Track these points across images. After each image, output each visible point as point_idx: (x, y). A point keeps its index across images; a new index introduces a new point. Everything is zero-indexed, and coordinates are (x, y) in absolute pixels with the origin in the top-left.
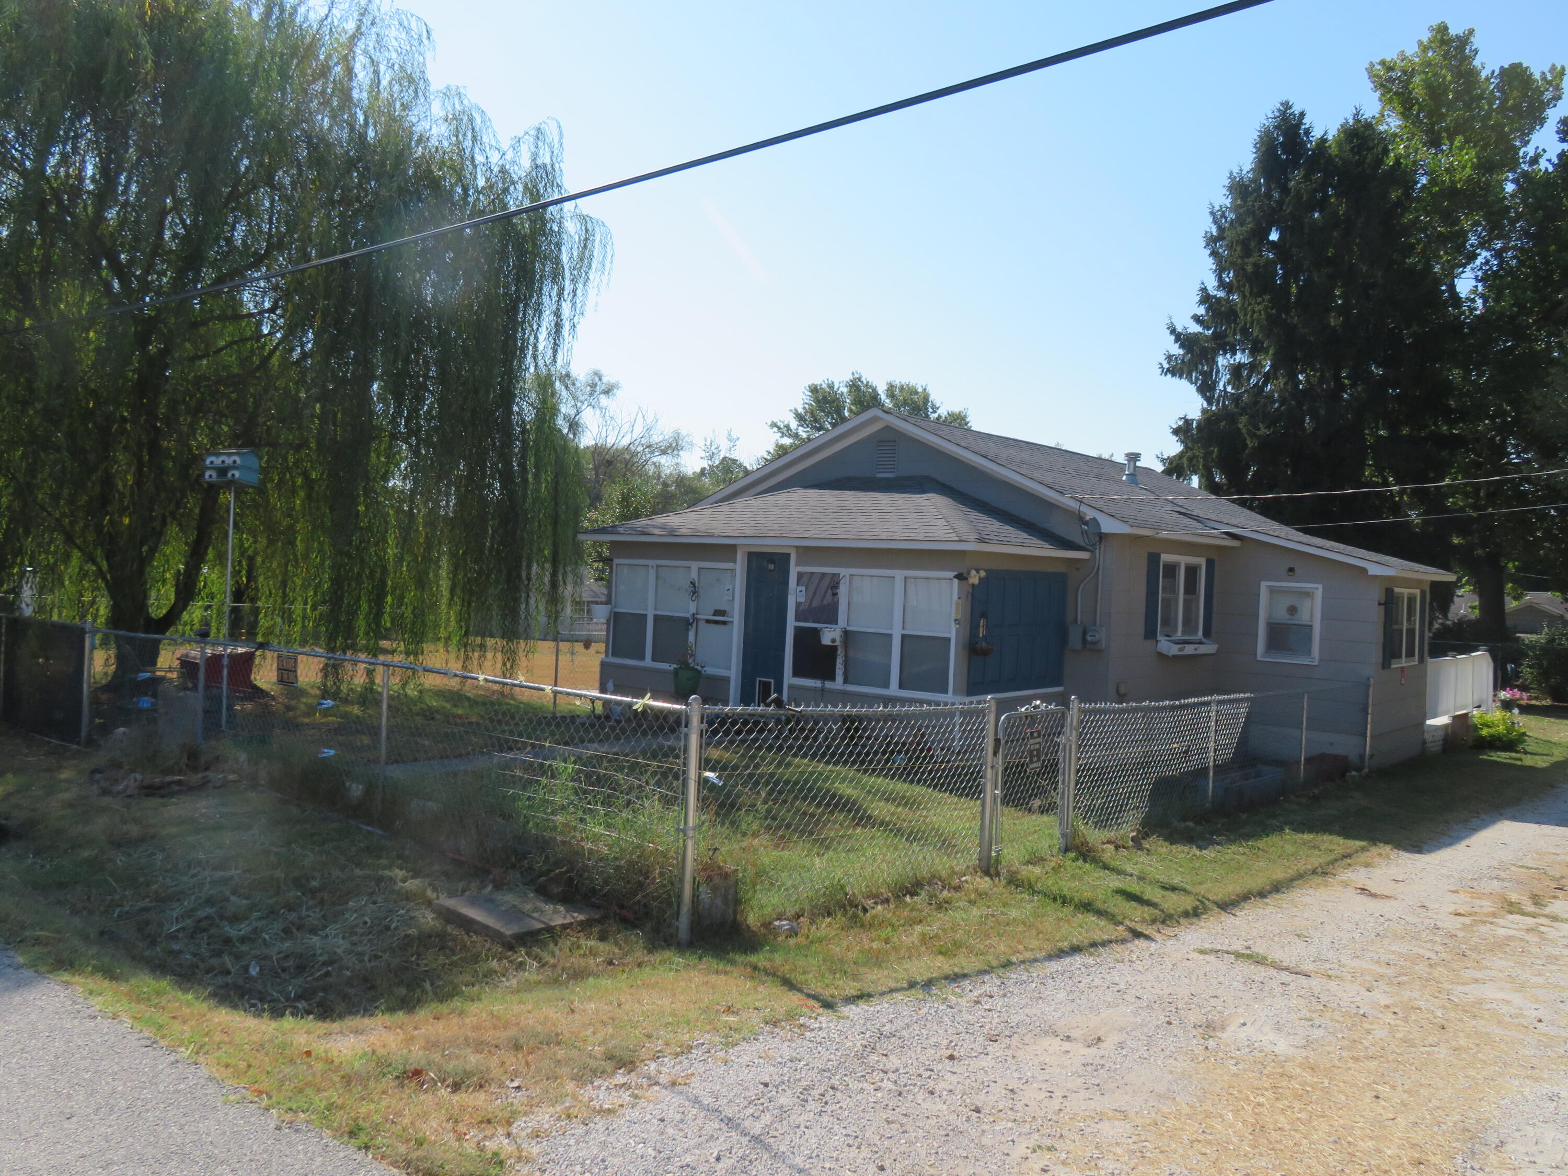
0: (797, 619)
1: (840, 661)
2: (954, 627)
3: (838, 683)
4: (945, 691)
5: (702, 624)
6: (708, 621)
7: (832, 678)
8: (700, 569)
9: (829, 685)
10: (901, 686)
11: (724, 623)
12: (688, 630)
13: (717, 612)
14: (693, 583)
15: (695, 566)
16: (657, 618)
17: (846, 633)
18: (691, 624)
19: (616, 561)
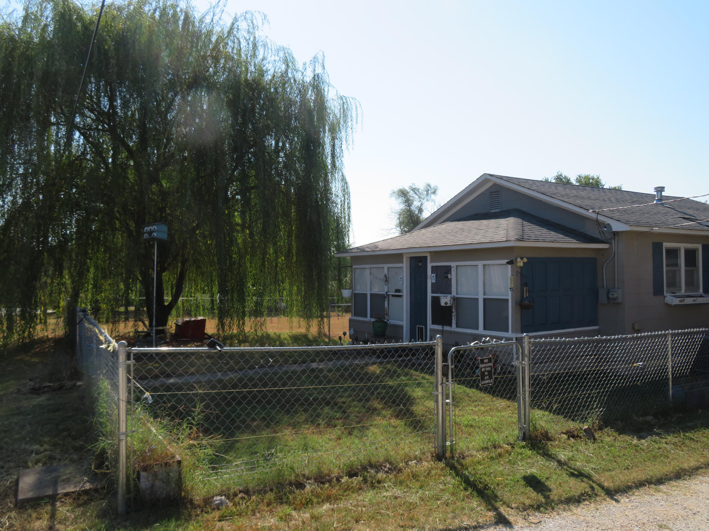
0: (433, 292)
1: (454, 314)
2: (510, 293)
3: (454, 328)
4: (507, 331)
5: (391, 297)
6: (393, 296)
7: (450, 325)
8: (388, 268)
9: (446, 328)
10: (485, 329)
11: (400, 296)
12: (385, 301)
13: (398, 291)
14: (385, 276)
15: (386, 266)
16: (372, 295)
17: (455, 299)
18: (386, 298)
19: (354, 267)
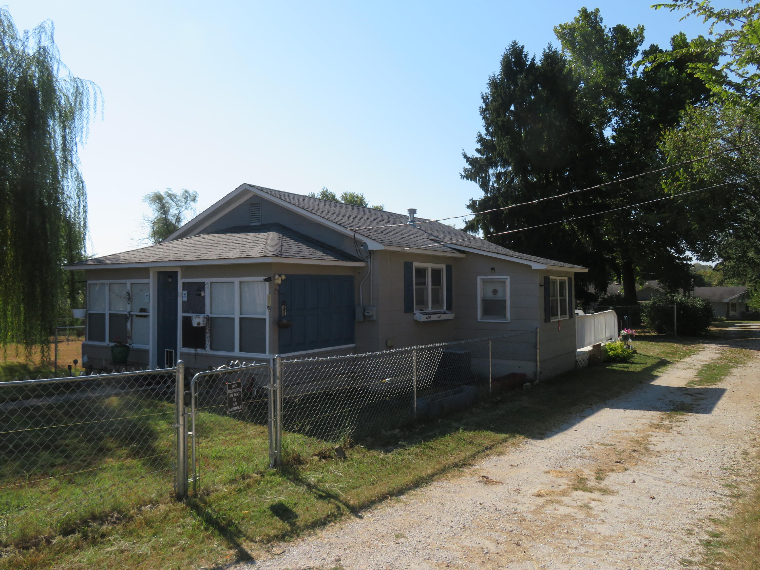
0: (184, 312)
1: (208, 335)
2: (267, 312)
3: (207, 351)
4: (264, 352)
5: (134, 318)
6: (137, 316)
7: (203, 347)
8: (132, 284)
9: (200, 351)
10: (241, 350)
11: (146, 316)
12: (127, 322)
13: (142, 310)
14: (128, 293)
15: (129, 282)
16: (111, 315)
17: (210, 320)
18: (128, 318)
19: (89, 282)
